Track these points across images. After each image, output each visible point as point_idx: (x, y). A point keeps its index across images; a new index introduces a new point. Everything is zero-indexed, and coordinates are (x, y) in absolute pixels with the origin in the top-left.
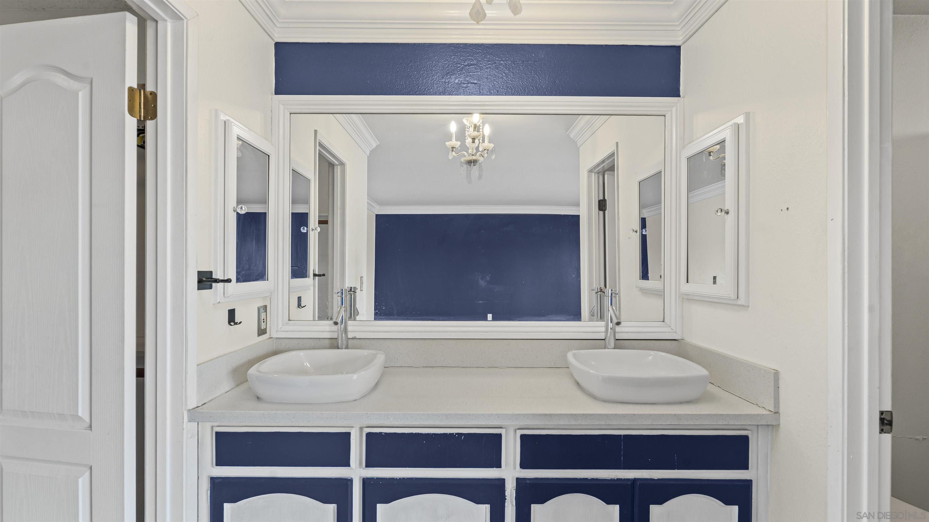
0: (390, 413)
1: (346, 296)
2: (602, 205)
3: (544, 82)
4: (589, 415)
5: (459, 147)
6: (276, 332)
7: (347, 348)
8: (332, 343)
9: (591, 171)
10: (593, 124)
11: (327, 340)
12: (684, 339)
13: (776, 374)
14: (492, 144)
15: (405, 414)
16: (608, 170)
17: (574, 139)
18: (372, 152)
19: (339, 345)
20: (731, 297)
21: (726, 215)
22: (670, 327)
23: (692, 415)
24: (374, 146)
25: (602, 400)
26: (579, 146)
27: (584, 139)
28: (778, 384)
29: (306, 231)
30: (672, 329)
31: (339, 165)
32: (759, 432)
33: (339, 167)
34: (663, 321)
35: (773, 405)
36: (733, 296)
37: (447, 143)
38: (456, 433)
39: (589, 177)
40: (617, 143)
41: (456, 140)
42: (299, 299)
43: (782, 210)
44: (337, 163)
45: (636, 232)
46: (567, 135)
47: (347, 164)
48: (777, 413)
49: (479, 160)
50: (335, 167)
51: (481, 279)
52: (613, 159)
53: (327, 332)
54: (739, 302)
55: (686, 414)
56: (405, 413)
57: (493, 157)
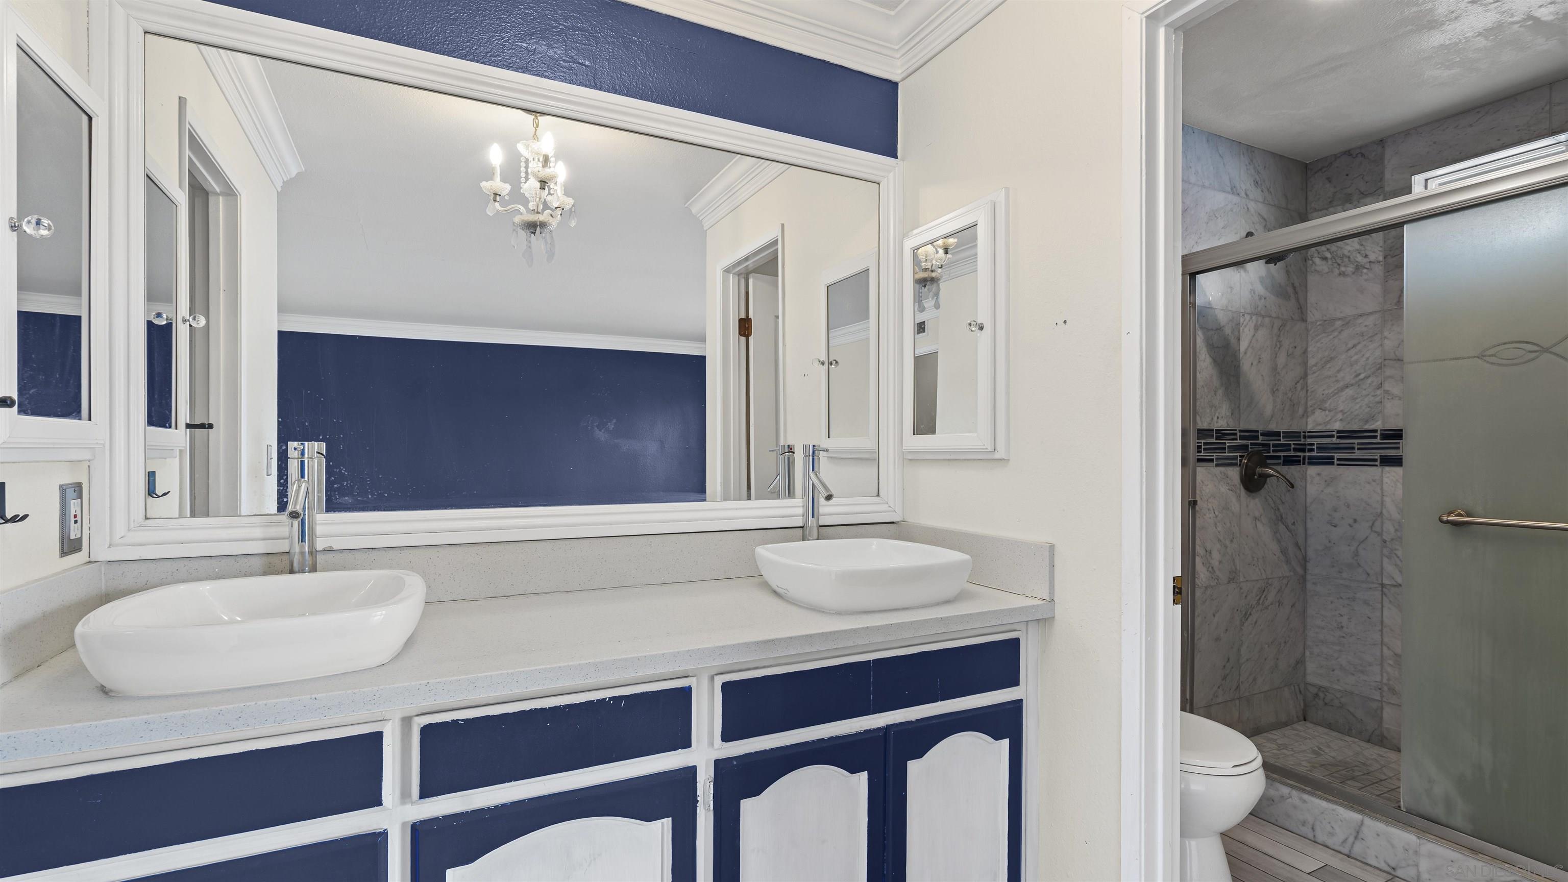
0: (479, 675)
1: (311, 458)
2: (745, 326)
3: (705, 90)
4: (831, 633)
5: (507, 195)
6: (109, 547)
7: (314, 569)
8: (270, 563)
9: (727, 271)
10: (737, 191)
11: (257, 558)
12: (905, 520)
13: (1052, 548)
14: (571, 199)
15: (513, 674)
16: (757, 270)
17: (698, 216)
18: (287, 184)
19: (296, 565)
20: (987, 449)
21: (979, 333)
22: (887, 503)
23: (961, 616)
24: (294, 172)
25: (834, 612)
26: (705, 229)
27: (716, 216)
28: (1053, 562)
29: (165, 323)
30: (890, 507)
31: (222, 196)
32: (1029, 632)
33: (221, 198)
34: (878, 495)
35: (1048, 591)
36: (990, 448)
37: (484, 184)
38: (609, 698)
39: (725, 281)
40: (783, 225)
41: (503, 180)
42: (151, 476)
43: (1057, 324)
44: (218, 190)
45: (823, 363)
46: (687, 207)
47: (242, 196)
48: (1052, 601)
49: (550, 224)
50: (212, 199)
51: (598, 426)
52: (775, 250)
53: (256, 540)
54: (997, 456)
55: (955, 616)
56: (513, 671)
57: (573, 224)
